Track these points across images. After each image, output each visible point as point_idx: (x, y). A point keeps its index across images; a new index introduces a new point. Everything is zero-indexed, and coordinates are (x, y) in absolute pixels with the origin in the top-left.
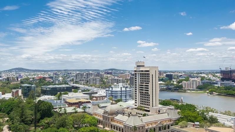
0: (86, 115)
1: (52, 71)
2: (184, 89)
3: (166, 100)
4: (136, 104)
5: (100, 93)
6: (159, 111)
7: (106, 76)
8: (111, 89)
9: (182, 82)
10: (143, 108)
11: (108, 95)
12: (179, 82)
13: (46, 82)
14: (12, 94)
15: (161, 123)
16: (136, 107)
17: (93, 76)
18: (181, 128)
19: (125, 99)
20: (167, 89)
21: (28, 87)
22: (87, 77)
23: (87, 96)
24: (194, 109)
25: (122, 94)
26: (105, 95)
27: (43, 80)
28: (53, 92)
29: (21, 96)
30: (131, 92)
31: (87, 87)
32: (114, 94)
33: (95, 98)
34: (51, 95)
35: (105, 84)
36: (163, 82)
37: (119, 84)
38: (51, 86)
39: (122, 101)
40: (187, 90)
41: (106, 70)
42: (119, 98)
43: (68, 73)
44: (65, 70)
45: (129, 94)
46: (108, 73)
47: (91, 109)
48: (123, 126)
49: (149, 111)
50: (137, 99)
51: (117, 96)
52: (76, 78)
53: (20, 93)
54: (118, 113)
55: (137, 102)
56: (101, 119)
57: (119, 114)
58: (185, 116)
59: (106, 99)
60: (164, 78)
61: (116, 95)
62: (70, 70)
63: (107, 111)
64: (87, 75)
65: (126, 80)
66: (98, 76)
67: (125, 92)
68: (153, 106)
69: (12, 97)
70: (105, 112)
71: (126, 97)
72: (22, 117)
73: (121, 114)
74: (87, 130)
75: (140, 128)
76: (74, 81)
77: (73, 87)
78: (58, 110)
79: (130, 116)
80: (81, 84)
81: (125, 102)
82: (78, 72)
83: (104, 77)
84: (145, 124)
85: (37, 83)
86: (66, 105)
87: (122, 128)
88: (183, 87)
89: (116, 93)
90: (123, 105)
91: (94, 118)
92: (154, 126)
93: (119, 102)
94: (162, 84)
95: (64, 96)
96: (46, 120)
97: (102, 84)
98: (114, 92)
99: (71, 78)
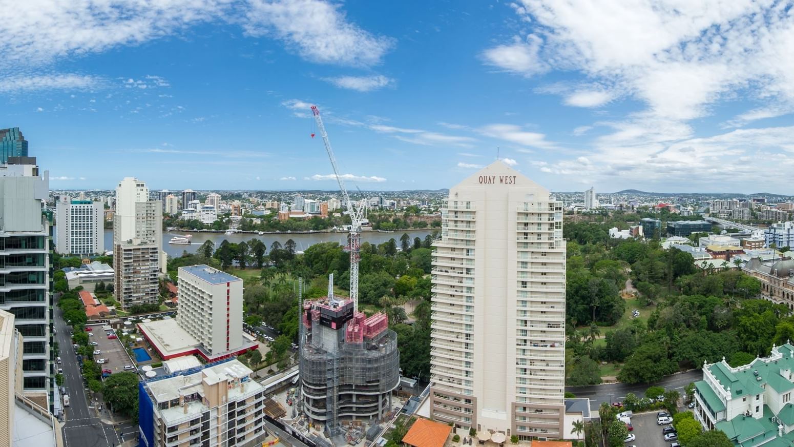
0: (743, 274)
1: (675, 195)
5: (756, 236)
7: (757, 206)
8: (772, 231)
11: (768, 240)
13: (672, 214)
14: (630, 231)
17: (738, 206)
21: (650, 223)
22: (730, 207)
23: (737, 241)
26: (763, 239)
27: (667, 211)
28: (684, 231)
29: (643, 237)
31: (729, 223)
32: (777, 238)
33: (749, 244)
34: (683, 237)
35: (757, 218)
38: (682, 222)
39: (789, 250)
41: (754, 194)
42: (785, 245)
43: (699, 200)
44: (693, 194)
46: (759, 201)
47: (748, 264)
52: (714, 208)
53: (641, 233)
59: (765, 245)
61: (781, 240)
62: (701, 194)
63: (776, 270)
65: (788, 213)
66: (745, 206)
69: (630, 236)
72: (652, 272)
76: (711, 212)
77: (711, 224)
78: (699, 263)
80: (721, 218)
85: (659, 215)
86: (711, 255)
89: (781, 237)
91: (755, 280)
93: (786, 251)
95: (702, 240)
96: (684, 280)
97: (753, 219)
98: (778, 236)
99: (705, 208)
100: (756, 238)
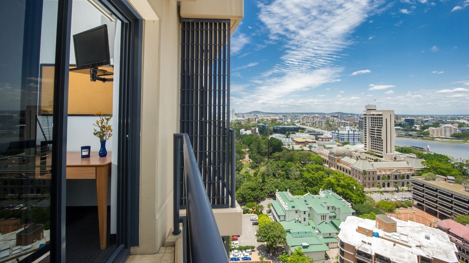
0: (312, 153)
1: (282, 113)
2: (431, 136)
3: (404, 147)
4: (366, 148)
5: (326, 135)
6: (395, 158)
7: (332, 119)
8: (337, 132)
9: (428, 128)
10: (375, 153)
11: (334, 137)
12: (424, 128)
13: (277, 122)
14: (252, 131)
15: (397, 171)
16: (366, 151)
17: (319, 119)
18: (426, 179)
19: (353, 142)
20: (406, 135)
21: (263, 126)
22: (313, 120)
23: (314, 137)
24: (447, 161)
25: (350, 137)
26: (331, 136)
27: (275, 121)
28: (283, 131)
29: (258, 133)
30: (360, 135)
31: (312, 129)
32: (340, 136)
33: (321, 139)
34: (281, 134)
35: (331, 126)
36: (401, 127)
37: (347, 127)
38: (281, 126)
39: (349, 144)
40: (437, 138)
41: (333, 113)
42: (346, 141)
43: (296, 116)
44: (293, 113)
45: (358, 137)
46: (334, 117)
47: (316, 148)
48: (350, 168)
49: (382, 157)
50: (367, 143)
51: (344, 139)
52: (303, 120)
53: (257, 131)
54: (344, 155)
55: (367, 146)
56: (327, 159)
57: (346, 156)
58: (432, 167)
59: (332, 140)
60: (402, 123)
61: (343, 137)
62: (297, 113)
63: (333, 152)
64: (313, 118)
65: (354, 124)
66: (324, 119)
67: (353, 135)
68: (387, 152)
69: (251, 133)
70: (331, 153)
71: (354, 141)
72: (259, 150)
73: (348, 157)
74: (313, 167)
75: (370, 173)
76: (301, 122)
77: (300, 128)
78: (286, 147)
79: (358, 160)
80: (307, 126)
81: (353, 145)
82: (305, 115)
83: (330, 120)
84: (377, 170)
85: (270, 123)
86: (294, 143)
87: (349, 170)
88: (431, 134)
89: (343, 135)
90: (351, 148)
91: (320, 157)
92: (389, 173)
93: (346, 144)
94: (399, 129)
95: (292, 136)
96: (277, 154)
97: (328, 126)
98: (341, 135)
99: (298, 120)
100: (326, 136)
